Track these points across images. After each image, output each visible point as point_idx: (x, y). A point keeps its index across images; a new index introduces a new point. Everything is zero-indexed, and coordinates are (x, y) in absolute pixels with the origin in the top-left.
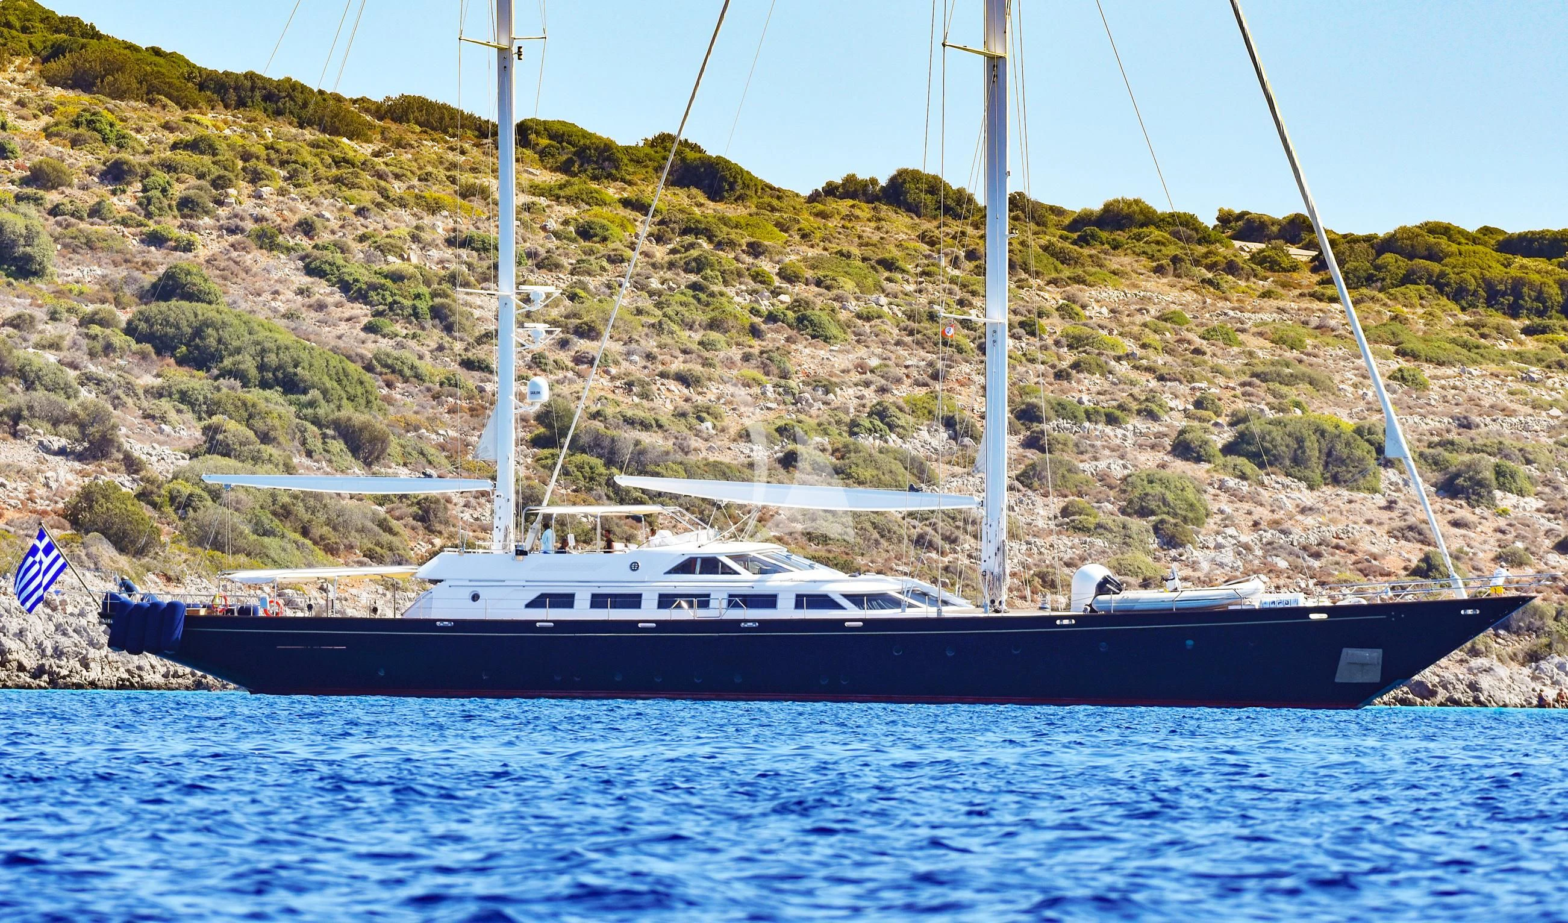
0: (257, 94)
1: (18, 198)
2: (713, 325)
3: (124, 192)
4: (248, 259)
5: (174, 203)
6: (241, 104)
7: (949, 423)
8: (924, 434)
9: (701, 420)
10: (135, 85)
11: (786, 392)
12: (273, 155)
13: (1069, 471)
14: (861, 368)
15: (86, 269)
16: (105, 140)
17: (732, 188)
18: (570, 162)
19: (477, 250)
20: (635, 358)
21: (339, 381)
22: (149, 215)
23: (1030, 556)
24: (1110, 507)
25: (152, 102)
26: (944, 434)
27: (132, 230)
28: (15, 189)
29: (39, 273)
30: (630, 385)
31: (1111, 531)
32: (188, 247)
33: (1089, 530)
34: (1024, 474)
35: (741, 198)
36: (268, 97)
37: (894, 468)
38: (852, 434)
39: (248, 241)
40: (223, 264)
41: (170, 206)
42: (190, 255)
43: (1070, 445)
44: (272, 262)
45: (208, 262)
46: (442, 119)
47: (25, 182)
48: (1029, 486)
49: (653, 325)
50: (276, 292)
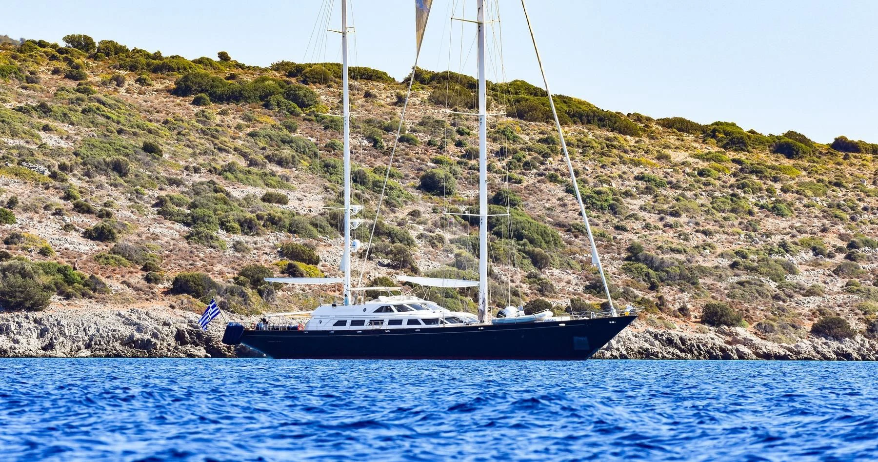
0: (596, 118)
1: (459, 163)
2: (733, 211)
3: (503, 160)
4: (543, 186)
5: (522, 164)
6: (589, 122)
7: (814, 249)
8: (803, 254)
9: (705, 249)
10: (541, 115)
11: (750, 237)
12: (580, 144)
13: (856, 268)
14: (791, 227)
15: (472, 191)
16: (508, 139)
17: (797, 153)
18: (727, 143)
19: (646, 181)
20: (691, 224)
21: (542, 236)
22: (510, 168)
23: (823, 303)
24: (869, 282)
25: (547, 122)
26: (811, 254)
27: (499, 175)
28: (458, 159)
29: (449, 193)
30: (680, 235)
31: (862, 292)
32: (520, 182)
33: (853, 292)
34: (836, 270)
35: (801, 157)
36: (601, 120)
37: (777, 267)
38: (770, 254)
39: (546, 179)
40: (531, 189)
41: (519, 165)
42: (519, 185)
43: (865, 257)
44: (553, 187)
45: (525, 188)
46: (687, 126)
47: (463, 156)
48: (838, 275)
49: (705, 211)
50: (549, 200)
